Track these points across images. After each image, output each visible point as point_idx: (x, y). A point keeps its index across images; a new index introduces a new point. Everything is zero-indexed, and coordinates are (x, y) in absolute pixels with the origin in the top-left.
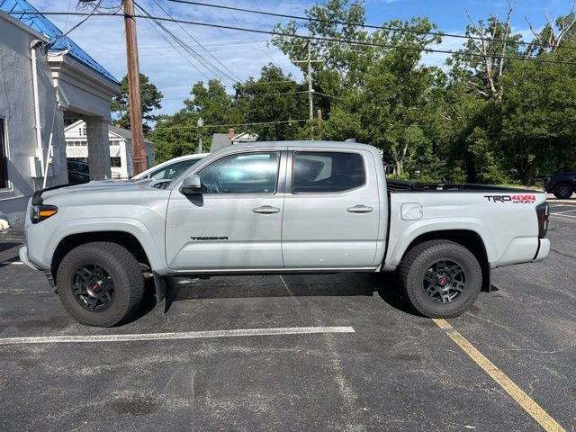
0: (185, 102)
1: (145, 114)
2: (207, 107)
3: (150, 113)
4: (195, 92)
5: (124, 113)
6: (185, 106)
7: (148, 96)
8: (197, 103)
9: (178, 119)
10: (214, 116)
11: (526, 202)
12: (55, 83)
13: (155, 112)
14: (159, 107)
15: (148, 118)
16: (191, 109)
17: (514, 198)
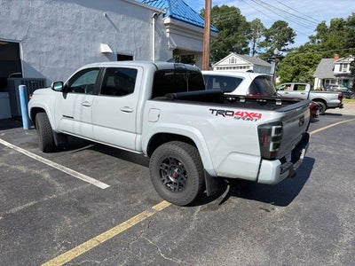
0: (310, 38)
1: (283, 48)
2: (326, 39)
3: (286, 47)
4: (318, 29)
5: (269, 48)
6: (309, 40)
7: (286, 36)
8: (318, 37)
9: (302, 49)
10: (330, 45)
11: (248, 119)
12: (168, 35)
13: (290, 46)
14: (293, 42)
15: (284, 50)
16: (313, 42)
17: (237, 114)
